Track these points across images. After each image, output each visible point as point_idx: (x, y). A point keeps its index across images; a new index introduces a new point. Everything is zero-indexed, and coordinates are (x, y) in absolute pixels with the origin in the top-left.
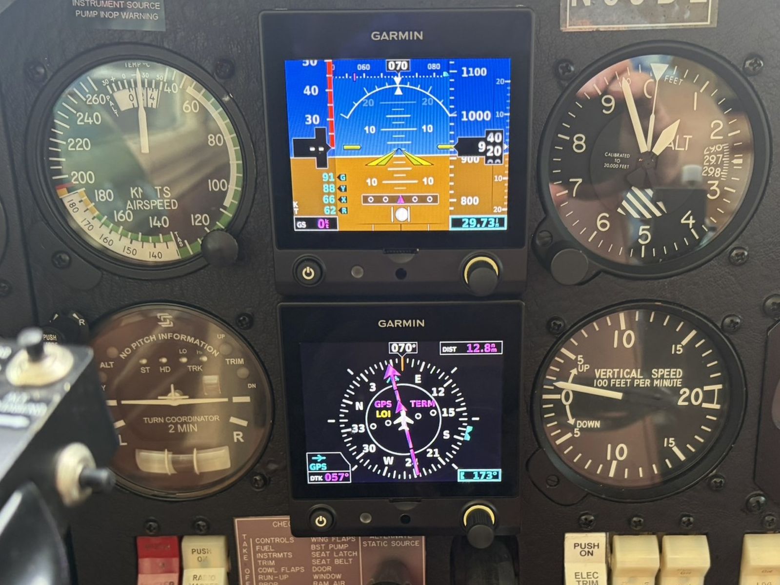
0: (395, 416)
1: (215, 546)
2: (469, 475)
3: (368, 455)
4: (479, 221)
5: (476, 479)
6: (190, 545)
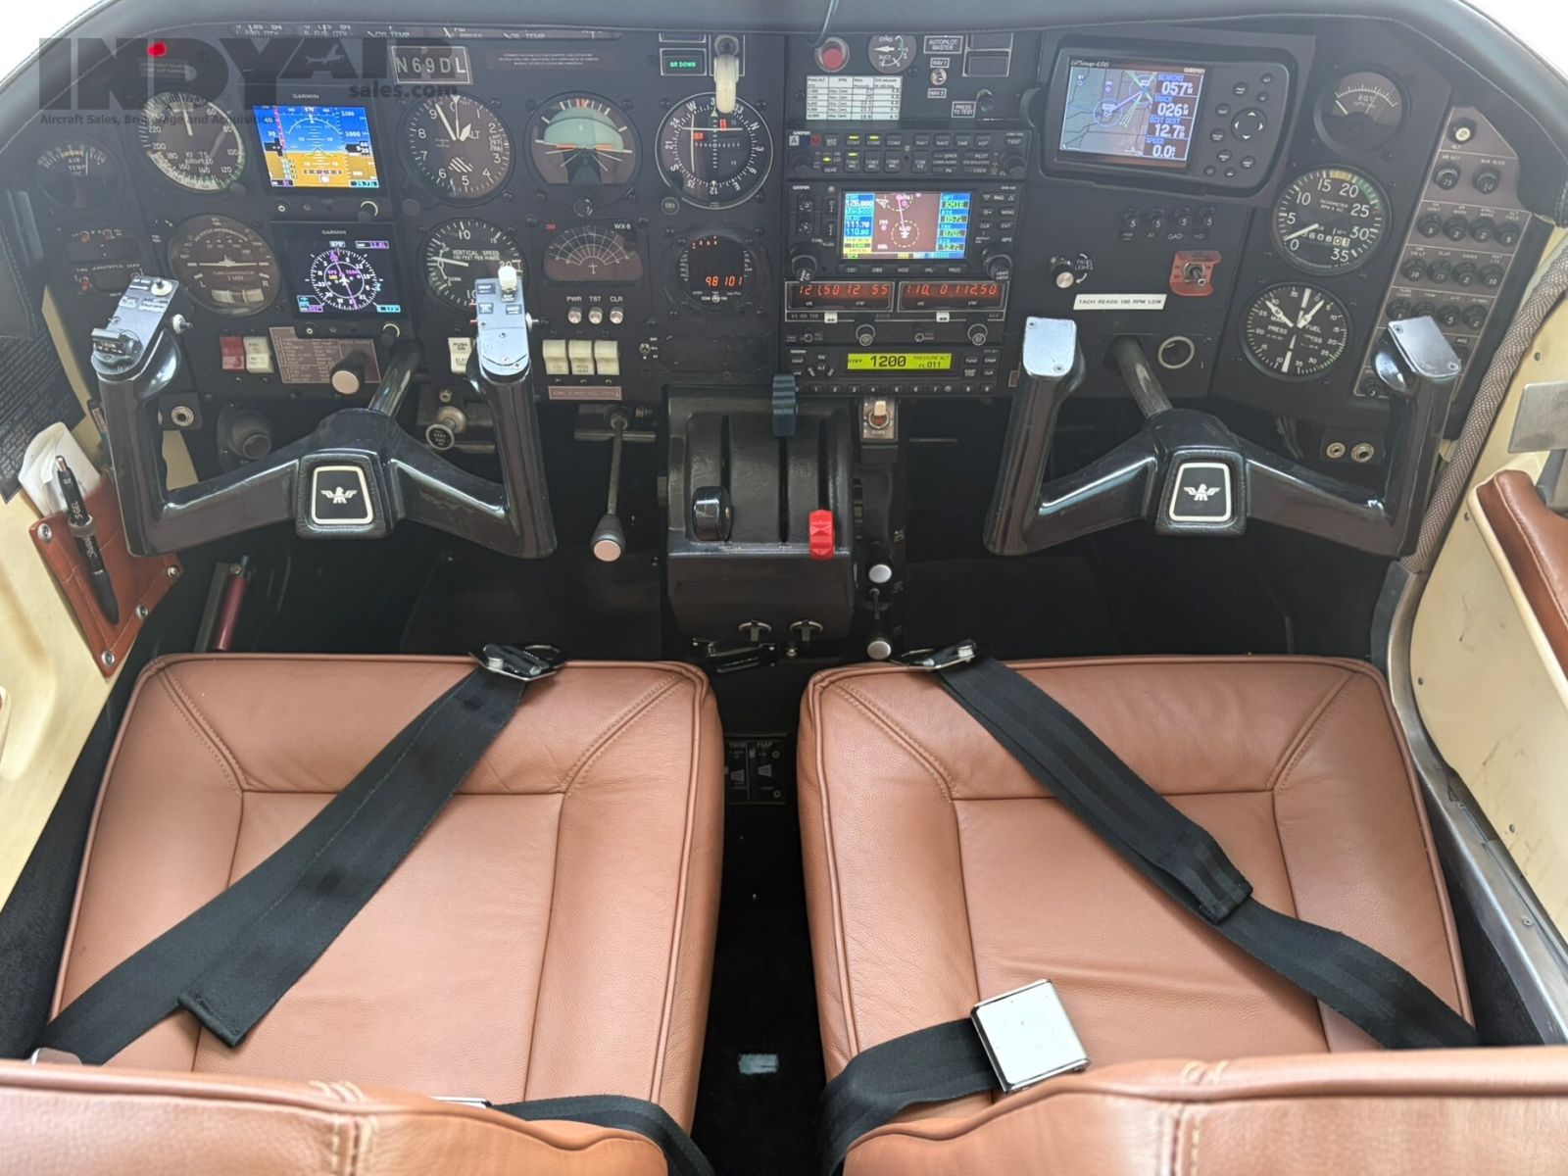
0: (339, 278)
1: (262, 342)
2: (383, 309)
3: (329, 298)
4: (364, 183)
5: (387, 311)
6: (248, 341)
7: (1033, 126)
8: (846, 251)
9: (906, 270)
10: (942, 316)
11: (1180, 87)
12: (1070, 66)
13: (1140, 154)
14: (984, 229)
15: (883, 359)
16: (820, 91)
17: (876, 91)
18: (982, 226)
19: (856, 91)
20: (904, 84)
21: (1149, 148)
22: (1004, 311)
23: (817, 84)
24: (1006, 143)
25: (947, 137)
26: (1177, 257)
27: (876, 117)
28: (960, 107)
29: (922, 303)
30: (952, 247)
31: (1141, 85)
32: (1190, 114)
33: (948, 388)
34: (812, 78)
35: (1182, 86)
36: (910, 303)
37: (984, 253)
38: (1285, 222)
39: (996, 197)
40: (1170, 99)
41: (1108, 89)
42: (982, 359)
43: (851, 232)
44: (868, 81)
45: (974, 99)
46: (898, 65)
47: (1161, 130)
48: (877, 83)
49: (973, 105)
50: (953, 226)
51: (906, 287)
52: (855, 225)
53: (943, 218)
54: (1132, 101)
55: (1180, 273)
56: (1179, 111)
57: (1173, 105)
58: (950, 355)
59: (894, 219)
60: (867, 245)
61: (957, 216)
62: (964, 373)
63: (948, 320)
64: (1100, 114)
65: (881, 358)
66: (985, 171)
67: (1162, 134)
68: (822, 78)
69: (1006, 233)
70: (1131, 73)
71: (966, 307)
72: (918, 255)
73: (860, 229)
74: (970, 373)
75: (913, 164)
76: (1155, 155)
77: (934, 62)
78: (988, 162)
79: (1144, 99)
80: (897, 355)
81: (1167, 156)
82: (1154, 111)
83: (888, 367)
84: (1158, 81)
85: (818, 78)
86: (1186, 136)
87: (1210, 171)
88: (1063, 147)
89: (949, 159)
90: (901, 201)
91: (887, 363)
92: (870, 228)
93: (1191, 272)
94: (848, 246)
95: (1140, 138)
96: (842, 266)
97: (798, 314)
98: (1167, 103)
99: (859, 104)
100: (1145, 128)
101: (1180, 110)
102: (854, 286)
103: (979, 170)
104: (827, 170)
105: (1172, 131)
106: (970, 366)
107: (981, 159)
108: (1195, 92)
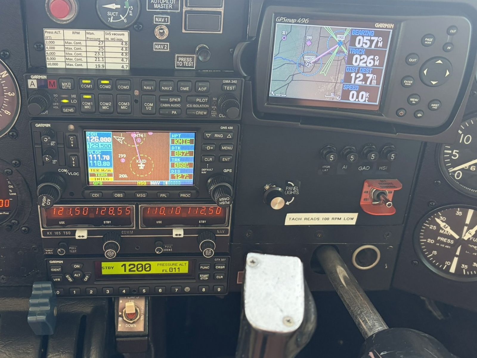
7: (245, 75)
8: (91, 179)
9: (144, 195)
10: (178, 232)
11: (371, 41)
12: (275, 22)
13: (338, 99)
14: (207, 162)
15: (132, 266)
16: (56, 42)
17: (107, 44)
18: (206, 159)
19: (89, 43)
20: (131, 37)
21: (346, 94)
22: (229, 228)
23: (53, 36)
24: (222, 89)
25: (170, 83)
26: (366, 184)
27: (108, 67)
28: (182, 59)
29: (160, 222)
30: (183, 177)
31: (337, 39)
32: (381, 64)
33: (187, 289)
34: (47, 31)
35: (373, 40)
36: (149, 222)
37: (209, 181)
38: (450, 158)
39: (216, 135)
40: (363, 52)
41: (308, 43)
42: (213, 266)
43: (94, 164)
44: (99, 34)
45: (194, 53)
46: (125, 21)
47: (356, 78)
48: (107, 36)
49: (193, 58)
50: (182, 160)
51: (145, 209)
52: (97, 158)
53: (173, 153)
54: (330, 54)
55: (368, 197)
56: (370, 61)
57: (365, 57)
58: (187, 262)
59: (131, 153)
60: (109, 175)
61: (185, 151)
62: (199, 278)
63: (182, 236)
64: (302, 64)
65: (130, 265)
66: (205, 113)
67: (357, 82)
68: (57, 30)
69: (227, 165)
70: (328, 29)
71: (197, 225)
72: (153, 183)
73: (102, 161)
74: (205, 277)
75: (142, 107)
76: (352, 100)
77: (157, 19)
78: (208, 106)
79: (341, 51)
80: (144, 263)
81: (361, 101)
82: (349, 61)
83: (137, 272)
84: (352, 36)
85: (54, 31)
86: (378, 83)
87: (402, 113)
88: (272, 94)
89: (174, 103)
90: (136, 138)
91: (135, 269)
92: (110, 161)
93: (378, 196)
94: (93, 175)
95: (338, 84)
96: (87, 192)
97: (53, 231)
98: (361, 55)
99: (93, 54)
100: (342, 76)
101: (372, 62)
102: (100, 208)
103: (201, 113)
104: (65, 110)
105: (365, 79)
106: (204, 272)
107: (202, 103)
108: (385, 46)
